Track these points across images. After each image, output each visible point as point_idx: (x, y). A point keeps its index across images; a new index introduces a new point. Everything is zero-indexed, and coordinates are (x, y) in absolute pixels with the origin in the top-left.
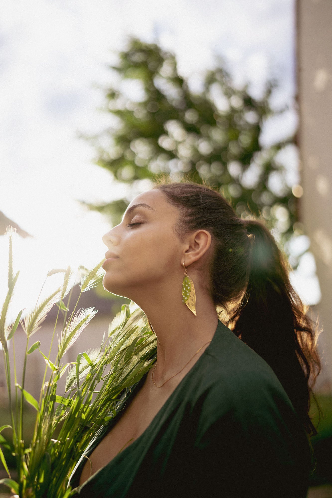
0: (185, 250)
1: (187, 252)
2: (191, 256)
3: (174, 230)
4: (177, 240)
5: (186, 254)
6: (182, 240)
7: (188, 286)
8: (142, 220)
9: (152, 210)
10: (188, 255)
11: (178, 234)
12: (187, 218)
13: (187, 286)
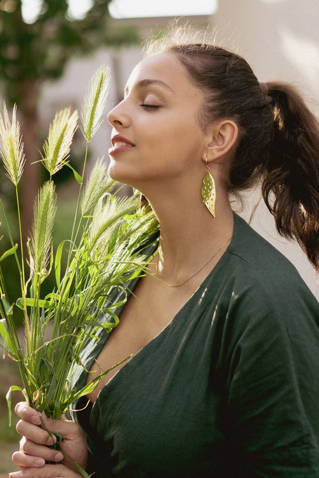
0: (207, 144)
1: (209, 145)
2: (215, 152)
3: (197, 120)
4: (200, 132)
5: (209, 148)
6: (205, 131)
7: (210, 186)
8: (159, 102)
9: (172, 91)
10: (211, 150)
11: (201, 124)
12: (211, 105)
13: (209, 184)
